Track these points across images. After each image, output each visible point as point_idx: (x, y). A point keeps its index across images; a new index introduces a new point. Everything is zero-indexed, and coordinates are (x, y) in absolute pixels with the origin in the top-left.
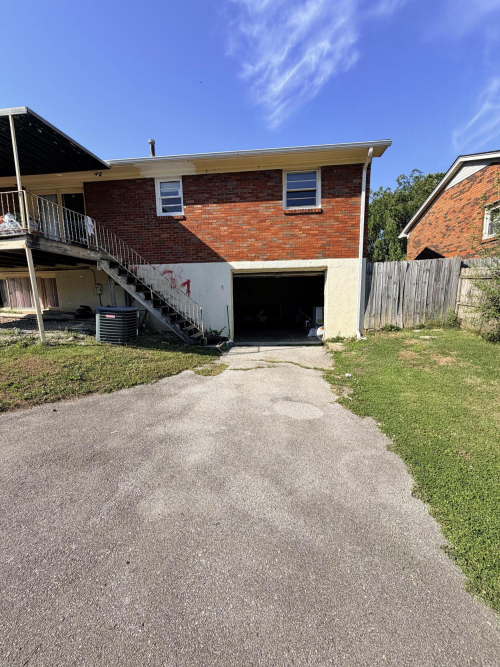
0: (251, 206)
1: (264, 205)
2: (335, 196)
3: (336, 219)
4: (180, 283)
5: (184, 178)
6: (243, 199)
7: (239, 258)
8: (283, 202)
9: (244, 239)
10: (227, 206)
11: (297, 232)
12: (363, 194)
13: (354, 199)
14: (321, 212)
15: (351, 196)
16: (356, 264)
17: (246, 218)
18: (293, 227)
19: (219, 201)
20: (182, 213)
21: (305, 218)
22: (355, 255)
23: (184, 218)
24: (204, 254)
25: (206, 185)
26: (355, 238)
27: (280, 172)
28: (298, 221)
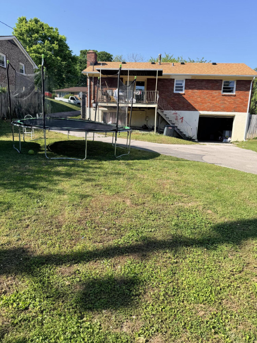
0: (210, 92)
1: (215, 91)
2: (240, 91)
3: (240, 98)
4: (179, 118)
5: (186, 80)
6: (207, 89)
7: (203, 110)
8: (222, 91)
9: (206, 103)
10: (201, 91)
11: (226, 102)
12: (250, 91)
13: (247, 92)
14: (235, 96)
15: (246, 91)
16: (246, 115)
17: (207, 95)
18: (224, 100)
19: (198, 89)
20: (184, 92)
21: (229, 97)
22: (246, 112)
23: (184, 94)
24: (190, 108)
25: (194, 83)
26: (246, 106)
27: (222, 80)
28: (226, 98)
